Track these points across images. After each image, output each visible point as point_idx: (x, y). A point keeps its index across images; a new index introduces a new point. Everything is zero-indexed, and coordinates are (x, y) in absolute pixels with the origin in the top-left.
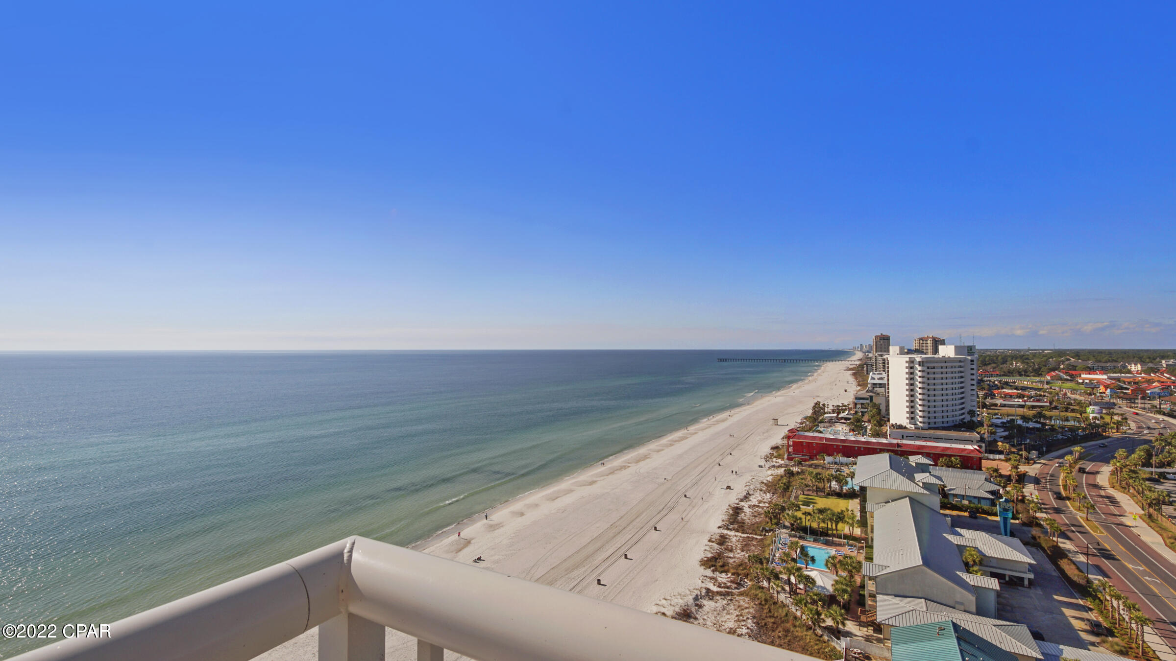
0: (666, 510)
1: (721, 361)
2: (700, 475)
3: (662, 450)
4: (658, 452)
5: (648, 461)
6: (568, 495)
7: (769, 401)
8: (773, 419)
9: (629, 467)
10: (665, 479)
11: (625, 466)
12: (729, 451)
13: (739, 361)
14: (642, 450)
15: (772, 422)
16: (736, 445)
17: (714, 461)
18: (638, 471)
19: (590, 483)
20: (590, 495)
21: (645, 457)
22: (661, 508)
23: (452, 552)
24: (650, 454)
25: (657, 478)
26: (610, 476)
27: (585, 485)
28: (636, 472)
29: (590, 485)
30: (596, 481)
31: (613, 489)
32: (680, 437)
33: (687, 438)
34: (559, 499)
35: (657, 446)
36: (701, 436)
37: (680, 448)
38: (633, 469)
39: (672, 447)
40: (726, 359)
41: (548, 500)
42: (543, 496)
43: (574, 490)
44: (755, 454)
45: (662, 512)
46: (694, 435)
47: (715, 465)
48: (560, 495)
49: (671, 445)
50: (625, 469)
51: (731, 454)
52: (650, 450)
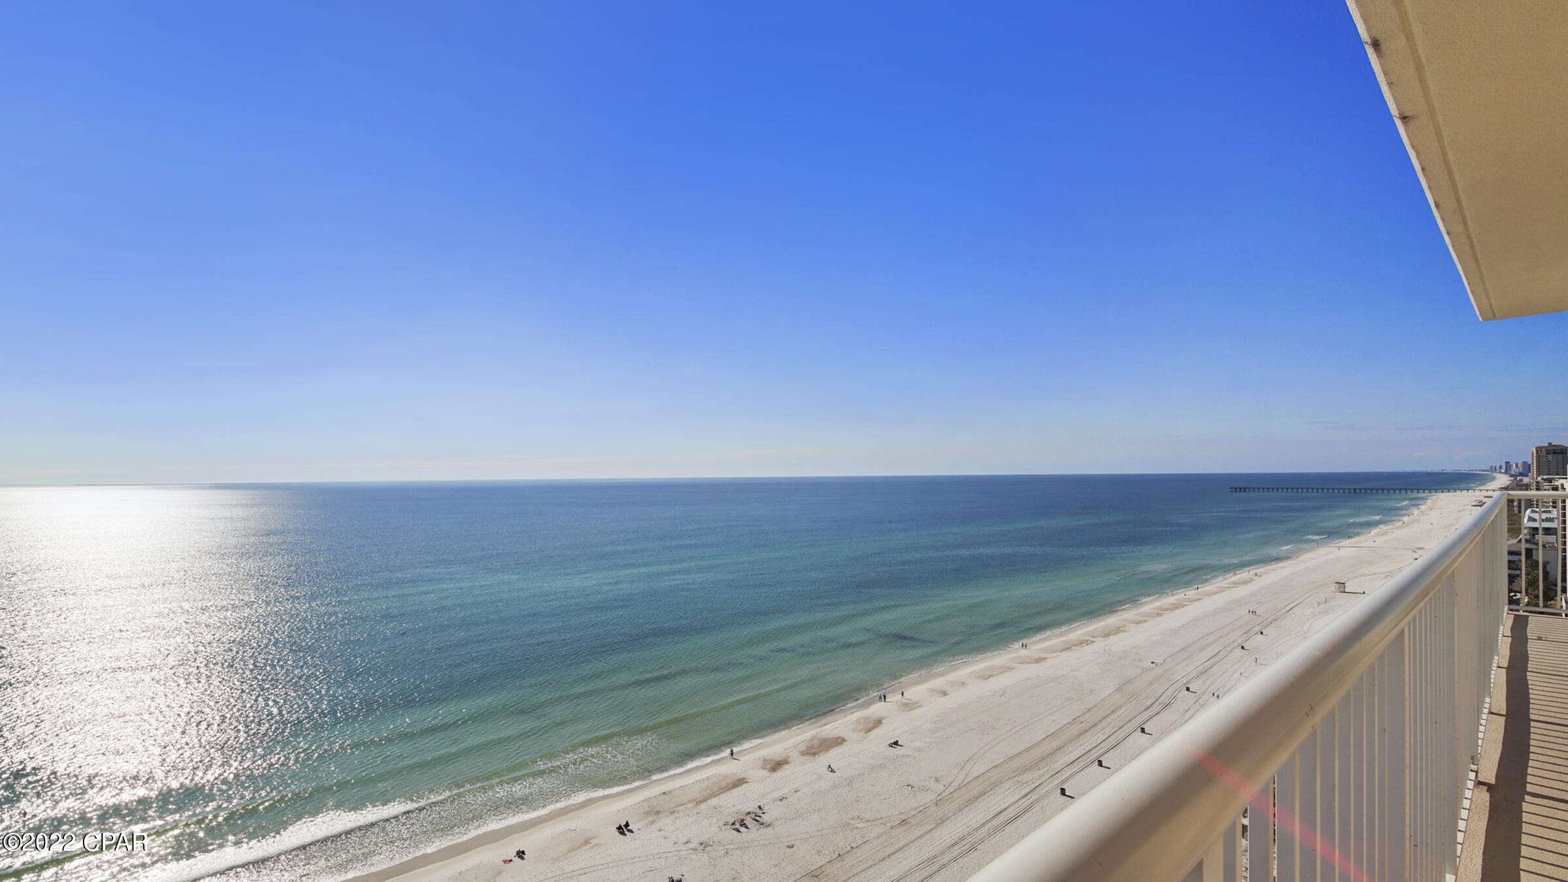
0: (1157, 706)
1: (1236, 491)
2: (1209, 662)
3: (1145, 621)
4: (1137, 624)
5: (1121, 635)
6: (1005, 674)
7: (1327, 554)
8: (1337, 583)
9: (1093, 642)
10: (1153, 663)
11: (1087, 641)
12: (1258, 628)
13: (1273, 491)
14: (1111, 621)
15: (1334, 587)
16: (1269, 620)
17: (1234, 641)
18: (1107, 648)
19: (1037, 660)
20: (1038, 677)
21: (1118, 630)
22: (1149, 703)
23: (861, 731)
24: (1125, 626)
25: (1139, 660)
26: (1066, 653)
27: (1029, 663)
28: (1105, 650)
29: (1037, 663)
30: (1045, 658)
31: (1072, 671)
32: (1172, 604)
33: (1184, 606)
34: (991, 678)
35: (1135, 614)
36: (1206, 605)
37: (1172, 621)
38: (1099, 644)
39: (1160, 619)
40: (1245, 488)
41: (978, 678)
42: (971, 673)
43: (1013, 668)
44: (1305, 636)
45: (1151, 709)
46: (1196, 603)
47: (1234, 648)
48: (994, 673)
49: (1159, 615)
50: (1088, 644)
51: (1262, 633)
52: (1124, 620)
